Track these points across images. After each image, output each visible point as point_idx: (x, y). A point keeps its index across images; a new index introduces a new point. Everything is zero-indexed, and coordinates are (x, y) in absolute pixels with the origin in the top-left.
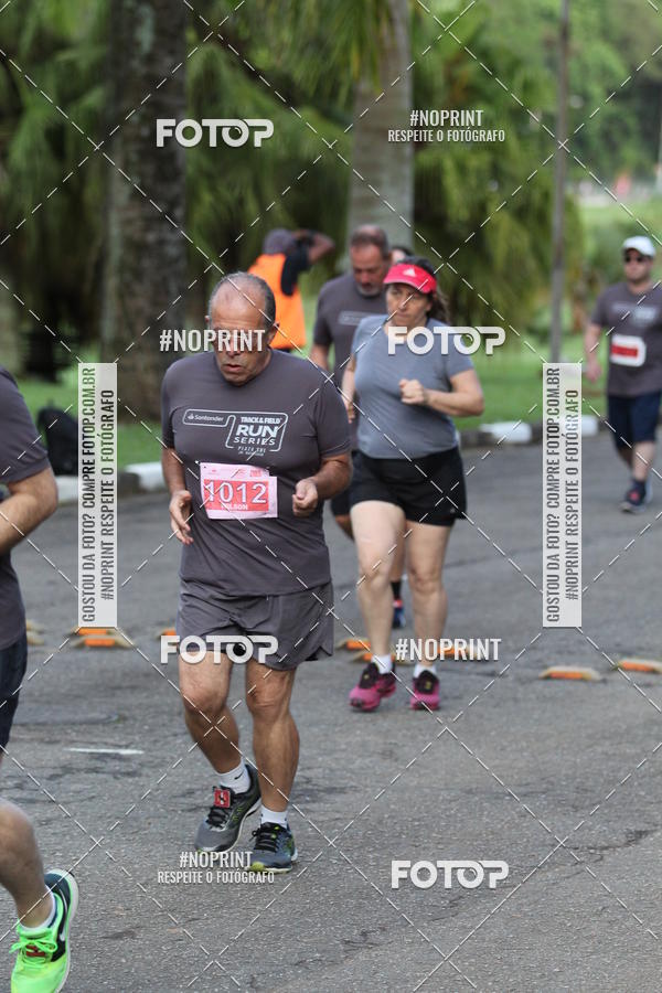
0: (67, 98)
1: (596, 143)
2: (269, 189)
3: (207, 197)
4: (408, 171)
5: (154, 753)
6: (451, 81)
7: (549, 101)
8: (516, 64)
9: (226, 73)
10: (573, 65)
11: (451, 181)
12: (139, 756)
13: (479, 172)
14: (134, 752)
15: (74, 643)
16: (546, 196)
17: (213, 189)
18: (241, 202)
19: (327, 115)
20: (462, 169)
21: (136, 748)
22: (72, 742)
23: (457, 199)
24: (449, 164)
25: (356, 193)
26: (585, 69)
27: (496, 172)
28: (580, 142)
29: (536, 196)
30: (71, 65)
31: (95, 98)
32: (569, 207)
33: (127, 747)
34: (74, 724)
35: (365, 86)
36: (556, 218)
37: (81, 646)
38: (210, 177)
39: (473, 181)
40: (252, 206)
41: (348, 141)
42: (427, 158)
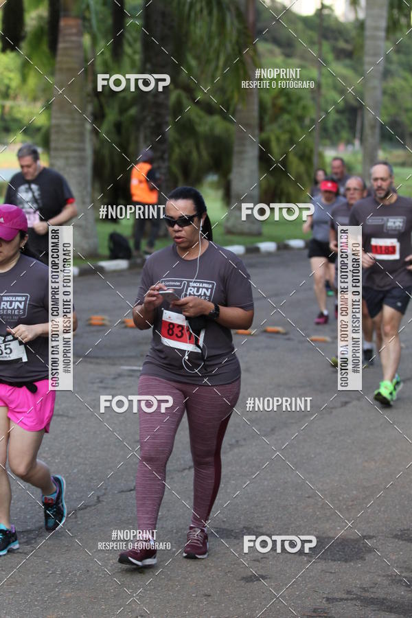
0: (123, 111)
1: (331, 130)
2: (202, 146)
3: (177, 150)
6: (274, 105)
7: (312, 113)
8: (300, 99)
9: (185, 101)
10: (322, 101)
11: (274, 145)
13: (285, 141)
15: (123, 325)
16: (311, 151)
17: (180, 147)
18: (190, 152)
19: (225, 117)
20: (278, 140)
22: (122, 365)
24: (273, 138)
25: (236, 149)
26: (327, 102)
27: (292, 142)
28: (324, 129)
29: (307, 151)
31: (133, 111)
32: (321, 156)
34: (122, 357)
35: (240, 107)
36: (315, 160)
37: (126, 327)
38: (178, 142)
39: (282, 145)
40: (195, 155)
41: (233, 128)
42: (264, 135)
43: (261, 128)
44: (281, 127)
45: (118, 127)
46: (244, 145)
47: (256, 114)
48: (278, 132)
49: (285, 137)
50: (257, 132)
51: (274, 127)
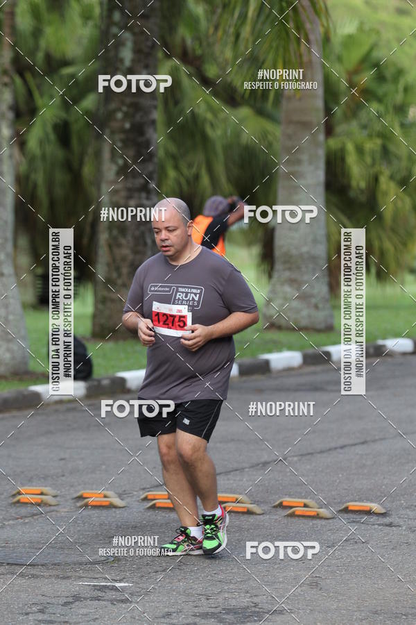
3: (172, 174)
4: (321, 153)
5: (141, 585)
6: (352, 85)
8: (400, 72)
9: (186, 82)
11: (352, 159)
12: (130, 587)
13: (373, 153)
14: (126, 584)
15: (80, 503)
17: (176, 167)
18: (197, 177)
19: (261, 112)
20: (360, 150)
21: (127, 582)
22: (80, 578)
23: (357, 173)
24: (350, 147)
25: (282, 170)
27: (385, 153)
30: (72, 76)
33: (120, 581)
34: (81, 564)
37: (86, 506)
38: (174, 158)
39: (369, 160)
40: (205, 180)
41: (276, 131)
42: (333, 143)
43: (329, 131)
44: (364, 127)
45: (63, 132)
46: (299, 162)
47: (320, 103)
48: (360, 135)
49: (373, 145)
50: (321, 137)
51: (354, 126)
